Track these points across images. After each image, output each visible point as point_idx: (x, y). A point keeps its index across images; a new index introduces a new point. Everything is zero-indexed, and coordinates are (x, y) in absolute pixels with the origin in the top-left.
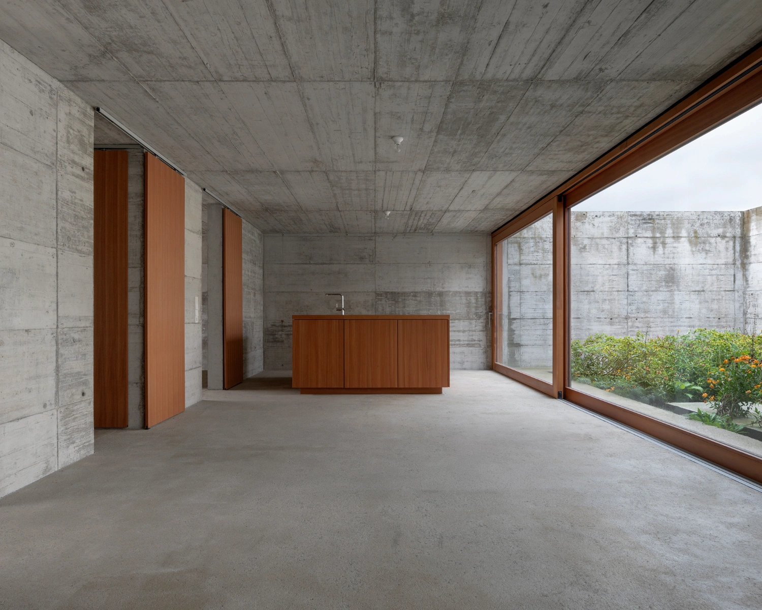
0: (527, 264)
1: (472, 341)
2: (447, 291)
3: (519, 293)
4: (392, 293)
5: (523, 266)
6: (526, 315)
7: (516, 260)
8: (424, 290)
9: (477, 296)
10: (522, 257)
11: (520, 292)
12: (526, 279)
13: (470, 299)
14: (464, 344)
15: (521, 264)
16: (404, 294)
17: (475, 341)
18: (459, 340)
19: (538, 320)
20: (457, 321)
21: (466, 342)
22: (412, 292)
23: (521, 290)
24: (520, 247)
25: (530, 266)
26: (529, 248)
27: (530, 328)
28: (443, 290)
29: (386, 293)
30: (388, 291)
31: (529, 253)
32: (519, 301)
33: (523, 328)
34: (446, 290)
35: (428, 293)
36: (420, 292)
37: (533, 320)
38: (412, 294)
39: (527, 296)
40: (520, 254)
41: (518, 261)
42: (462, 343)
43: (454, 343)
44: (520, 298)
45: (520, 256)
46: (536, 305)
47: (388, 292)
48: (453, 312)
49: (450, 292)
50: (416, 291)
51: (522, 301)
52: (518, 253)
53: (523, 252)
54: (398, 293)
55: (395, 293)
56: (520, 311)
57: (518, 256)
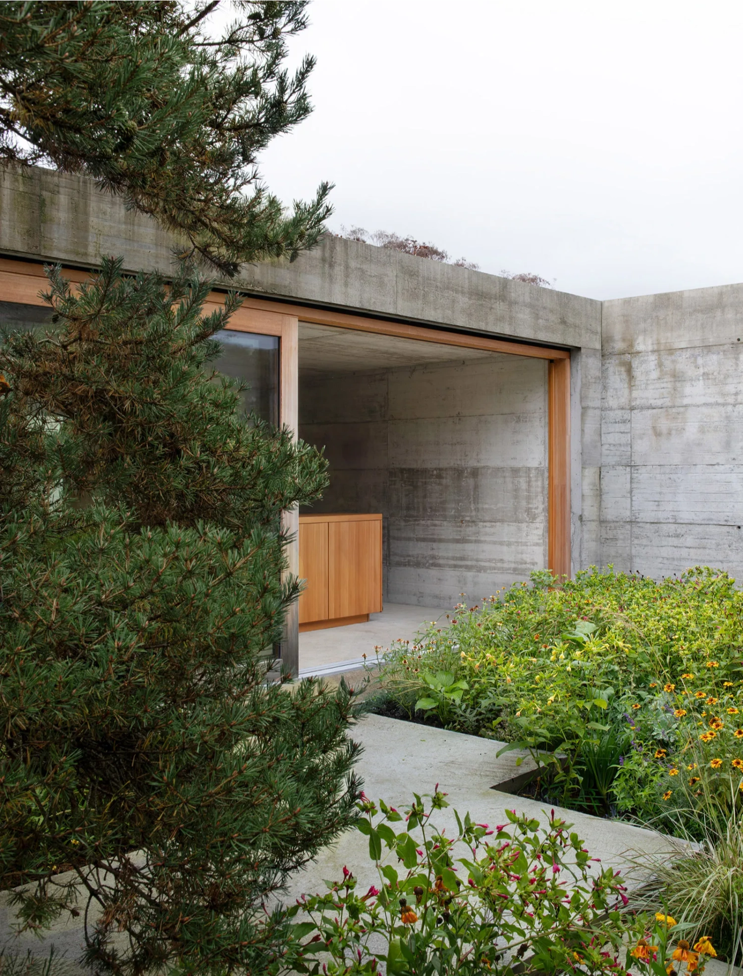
0: (642, 408)
1: (521, 563)
2: (484, 467)
3: (628, 469)
4: (409, 469)
5: (635, 411)
6: (642, 515)
7: (623, 401)
8: (452, 464)
9: (529, 477)
10: (635, 394)
11: (631, 466)
12: (641, 438)
13: (519, 482)
14: (509, 569)
15: (632, 409)
16: (424, 472)
17: (526, 563)
18: (502, 561)
19: (664, 527)
20: (498, 524)
21: (513, 566)
22: (436, 469)
23: (633, 464)
24: (629, 370)
25: (650, 411)
26: (647, 373)
27: (649, 543)
28: (479, 465)
29: (402, 470)
30: (404, 466)
31: (647, 384)
32: (628, 486)
33: (636, 541)
34: (482, 464)
35: (458, 470)
36: (446, 469)
37: (655, 526)
38: (435, 472)
39: (643, 475)
40: (631, 387)
41: (627, 402)
42: (506, 565)
43: (493, 565)
44: (631, 478)
45: (630, 392)
46: (660, 493)
47: (404, 469)
48: (492, 506)
49: (487, 467)
50: (441, 466)
51: (634, 485)
52: (626, 386)
53: (637, 383)
54: (418, 471)
55: (413, 470)
56: (632, 506)
57: (626, 392)
